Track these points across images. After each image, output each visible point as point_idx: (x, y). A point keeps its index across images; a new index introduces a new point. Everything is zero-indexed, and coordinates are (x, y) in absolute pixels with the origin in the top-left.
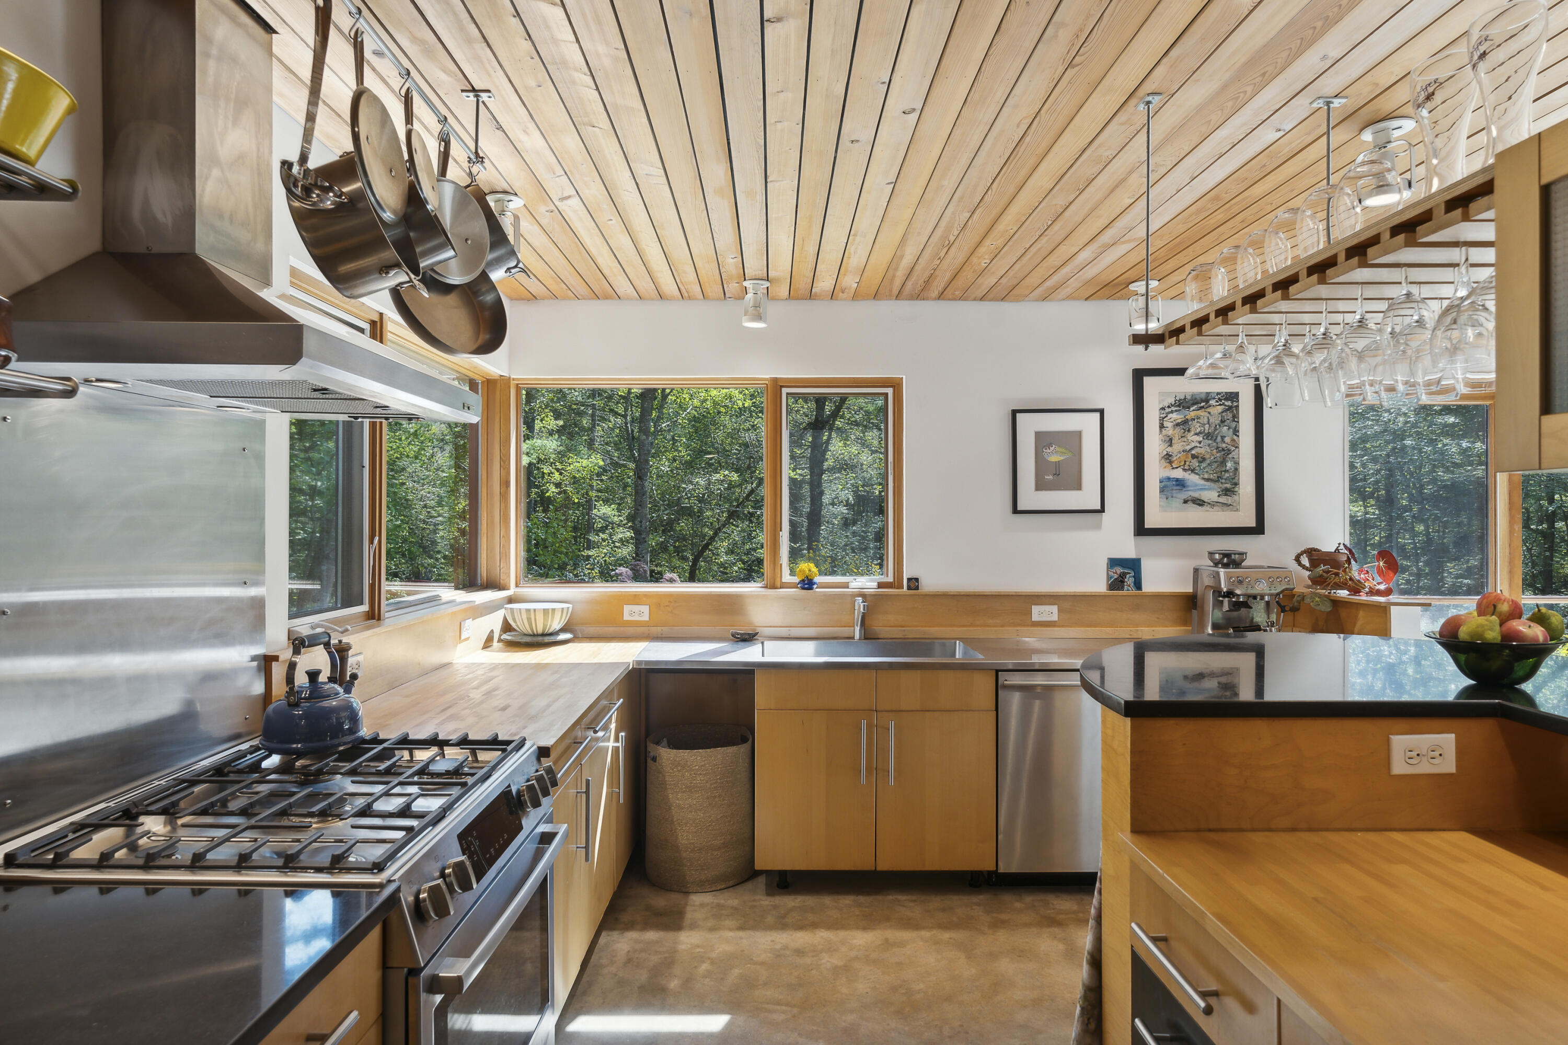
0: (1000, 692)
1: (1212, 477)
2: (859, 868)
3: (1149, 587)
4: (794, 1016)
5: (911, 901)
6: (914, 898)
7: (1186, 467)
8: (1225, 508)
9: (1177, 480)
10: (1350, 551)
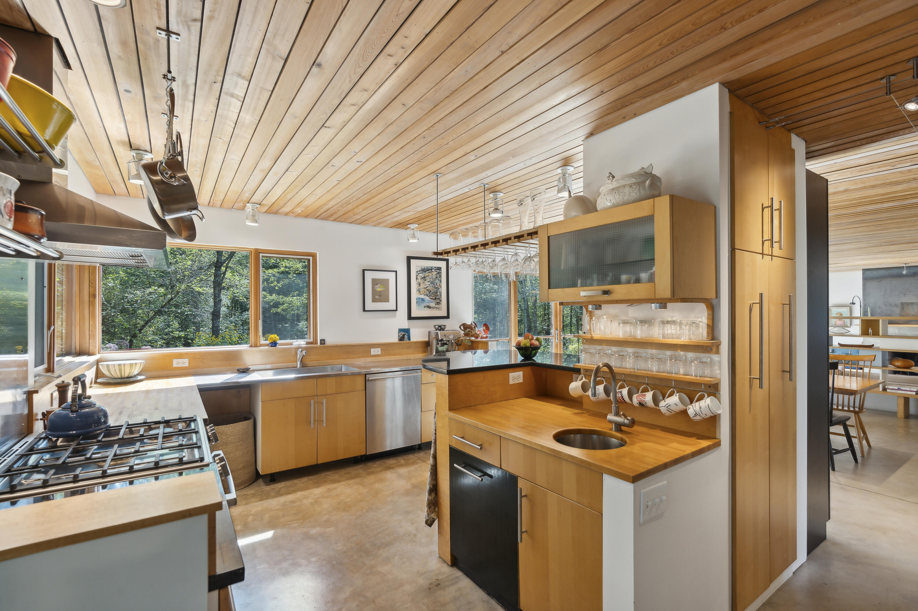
0: (367, 382)
1: (433, 298)
2: (310, 464)
3: (413, 339)
4: (302, 523)
5: (333, 473)
6: (333, 472)
7: (425, 294)
8: (438, 309)
9: (422, 299)
10: (476, 324)
